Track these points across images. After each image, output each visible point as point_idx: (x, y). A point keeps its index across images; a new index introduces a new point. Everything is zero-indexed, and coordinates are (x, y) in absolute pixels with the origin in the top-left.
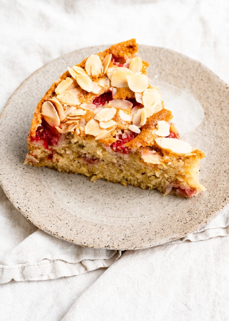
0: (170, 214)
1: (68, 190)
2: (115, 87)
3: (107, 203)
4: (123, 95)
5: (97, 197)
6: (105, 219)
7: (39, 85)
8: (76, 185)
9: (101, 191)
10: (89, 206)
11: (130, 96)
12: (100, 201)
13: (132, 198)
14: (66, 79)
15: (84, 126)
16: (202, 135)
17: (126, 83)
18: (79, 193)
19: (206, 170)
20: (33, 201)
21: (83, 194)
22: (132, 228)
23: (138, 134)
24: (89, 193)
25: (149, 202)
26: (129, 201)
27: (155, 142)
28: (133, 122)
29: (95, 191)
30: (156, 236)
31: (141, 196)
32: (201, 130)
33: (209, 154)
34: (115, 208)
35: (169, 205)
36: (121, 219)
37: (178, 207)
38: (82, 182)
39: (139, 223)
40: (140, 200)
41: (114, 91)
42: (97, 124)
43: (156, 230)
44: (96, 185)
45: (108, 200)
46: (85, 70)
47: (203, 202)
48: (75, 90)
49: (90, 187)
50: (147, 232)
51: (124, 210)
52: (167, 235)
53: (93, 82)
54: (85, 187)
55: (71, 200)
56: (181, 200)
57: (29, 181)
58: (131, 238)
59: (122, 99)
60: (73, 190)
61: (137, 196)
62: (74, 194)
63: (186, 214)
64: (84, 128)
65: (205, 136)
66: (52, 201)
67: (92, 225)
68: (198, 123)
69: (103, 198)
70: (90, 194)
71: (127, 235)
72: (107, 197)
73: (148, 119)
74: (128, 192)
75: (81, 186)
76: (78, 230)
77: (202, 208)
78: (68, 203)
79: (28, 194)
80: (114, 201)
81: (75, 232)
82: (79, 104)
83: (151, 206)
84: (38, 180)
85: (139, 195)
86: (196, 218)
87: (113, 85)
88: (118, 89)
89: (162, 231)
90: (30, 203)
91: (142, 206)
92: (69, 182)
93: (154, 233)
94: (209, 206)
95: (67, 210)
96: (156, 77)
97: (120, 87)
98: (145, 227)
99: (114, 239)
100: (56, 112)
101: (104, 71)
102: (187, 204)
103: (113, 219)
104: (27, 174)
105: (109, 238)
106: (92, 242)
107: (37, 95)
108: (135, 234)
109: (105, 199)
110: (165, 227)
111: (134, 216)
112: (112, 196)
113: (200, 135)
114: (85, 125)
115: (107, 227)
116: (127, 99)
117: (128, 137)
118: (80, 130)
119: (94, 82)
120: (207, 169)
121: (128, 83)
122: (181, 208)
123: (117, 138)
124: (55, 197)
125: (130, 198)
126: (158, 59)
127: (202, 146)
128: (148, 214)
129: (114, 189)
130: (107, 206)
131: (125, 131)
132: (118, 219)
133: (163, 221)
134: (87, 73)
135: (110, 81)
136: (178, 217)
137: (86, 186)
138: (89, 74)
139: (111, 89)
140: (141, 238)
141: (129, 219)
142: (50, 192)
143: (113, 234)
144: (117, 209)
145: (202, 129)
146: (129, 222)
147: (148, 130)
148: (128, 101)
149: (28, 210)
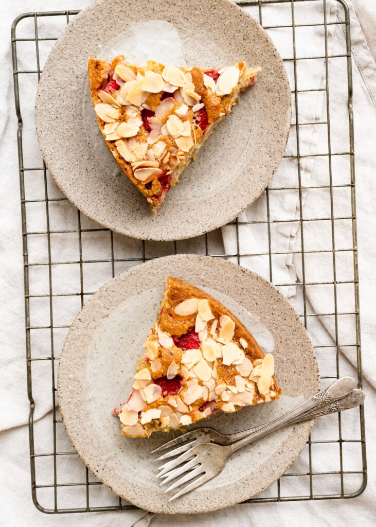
0: (261, 106)
1: (195, 184)
2: (142, 104)
3: (223, 155)
4: (157, 102)
5: (213, 161)
6: (240, 164)
7: (65, 168)
8: (192, 175)
9: (209, 155)
10: (219, 172)
11: (161, 96)
12: (218, 160)
13: (227, 131)
14: (116, 145)
15: (179, 150)
16: (191, 37)
17: (145, 93)
18: (201, 175)
19: (231, 54)
20: (199, 218)
21: (204, 173)
22: (261, 145)
23: (204, 107)
24: (205, 166)
25: (239, 118)
26: (229, 136)
27: (219, 96)
28: (190, 105)
29: (206, 161)
30: (280, 129)
31: (230, 122)
32: (185, 35)
33: (216, 43)
34: (231, 150)
35: (251, 103)
36: (246, 150)
37: (257, 97)
38: (191, 169)
39: (258, 136)
40: (233, 126)
41: (145, 106)
42: (182, 138)
43: (273, 126)
44: (200, 158)
45: (220, 153)
46: (108, 123)
47: (265, 74)
48: (130, 142)
49: (199, 163)
50: (272, 134)
51: (236, 144)
52: (284, 120)
53: (126, 122)
54: (198, 168)
55: (207, 185)
56: (251, 91)
57: (174, 215)
58: (272, 150)
59: (159, 104)
60: (195, 179)
61: (229, 126)
62: (200, 180)
63: (270, 94)
64: (181, 151)
65: (193, 34)
66: (203, 201)
67: (243, 177)
68: (175, 33)
69: (216, 156)
70: (207, 166)
71: (267, 152)
72: (216, 153)
73: (195, 91)
74: (220, 132)
75: (195, 171)
76: (245, 190)
77: (272, 79)
78: (209, 188)
79: (189, 220)
80: (224, 148)
81: (246, 193)
82: (147, 145)
83: (243, 118)
84: (175, 207)
85: (227, 124)
86: (279, 88)
87: (139, 105)
88: (146, 102)
89: (277, 122)
90: (201, 222)
91: (240, 126)
92: (186, 180)
93: (276, 129)
94: (273, 71)
95: (219, 192)
96: (100, 46)
97: (145, 100)
98: (265, 133)
99: (266, 164)
100: (150, 168)
101: (118, 106)
102: (258, 88)
103: (242, 157)
104: (166, 215)
105: (264, 168)
106: (263, 183)
107: (75, 175)
108: (269, 145)
109: (217, 155)
110: (274, 118)
111: (247, 137)
112: (218, 148)
113: (189, 38)
114: (178, 148)
115: (251, 165)
116: (162, 99)
117: (201, 116)
118: (181, 155)
119: (128, 121)
120: (231, 52)
121: (147, 91)
122: (260, 94)
123: (198, 125)
124: (199, 198)
125: (227, 133)
126: (82, 35)
127: (203, 43)
128: (251, 124)
129: (212, 143)
130: (225, 157)
131: (195, 116)
132: (244, 152)
133: (265, 116)
134: (112, 123)
135: (133, 105)
136: (268, 102)
137: (196, 166)
138: (114, 121)
139: (142, 109)
140: (275, 142)
141: (249, 143)
142: (192, 200)
143: (261, 163)
144: (233, 149)
145: (184, 33)
146: (252, 144)
147: (207, 97)
148: (165, 100)
149: (209, 225)
